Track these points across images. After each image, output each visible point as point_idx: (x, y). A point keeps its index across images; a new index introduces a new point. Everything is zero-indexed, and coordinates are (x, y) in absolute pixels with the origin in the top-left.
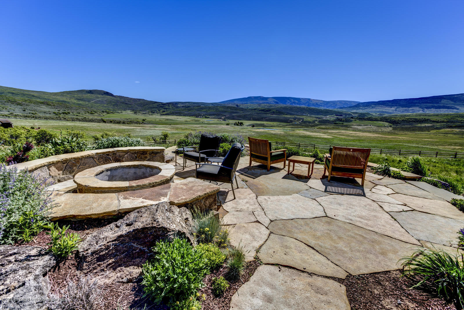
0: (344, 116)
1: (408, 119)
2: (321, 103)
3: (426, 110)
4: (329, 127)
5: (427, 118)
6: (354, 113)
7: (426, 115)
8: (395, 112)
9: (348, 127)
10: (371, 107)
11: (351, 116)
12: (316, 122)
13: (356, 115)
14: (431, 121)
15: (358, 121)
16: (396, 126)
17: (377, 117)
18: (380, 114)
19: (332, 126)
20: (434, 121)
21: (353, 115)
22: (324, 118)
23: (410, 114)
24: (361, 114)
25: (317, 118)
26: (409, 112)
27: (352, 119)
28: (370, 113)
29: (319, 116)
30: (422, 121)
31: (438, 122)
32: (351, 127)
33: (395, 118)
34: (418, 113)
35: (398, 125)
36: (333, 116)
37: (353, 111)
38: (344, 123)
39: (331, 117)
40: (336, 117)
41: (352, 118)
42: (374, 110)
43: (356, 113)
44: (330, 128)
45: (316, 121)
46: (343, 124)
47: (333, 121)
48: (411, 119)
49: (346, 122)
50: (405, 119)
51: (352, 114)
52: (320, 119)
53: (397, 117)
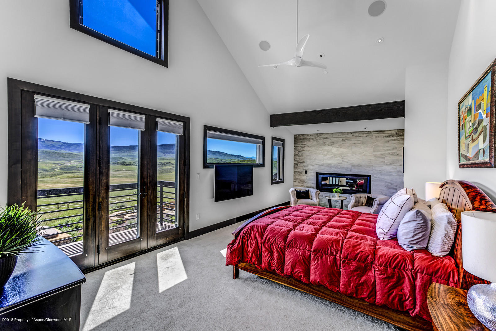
2: (60, 145)
3: (166, 155)
4: (79, 175)
7: (167, 159)
10: (123, 152)
12: (56, 170)
14: (171, 164)
17: (130, 162)
18: (132, 158)
22: (68, 164)
25: (57, 164)
28: (123, 157)
29: (60, 162)
30: (166, 164)
36: (79, 161)
39: (78, 163)
42: (126, 154)
45: (56, 168)
52: (61, 166)
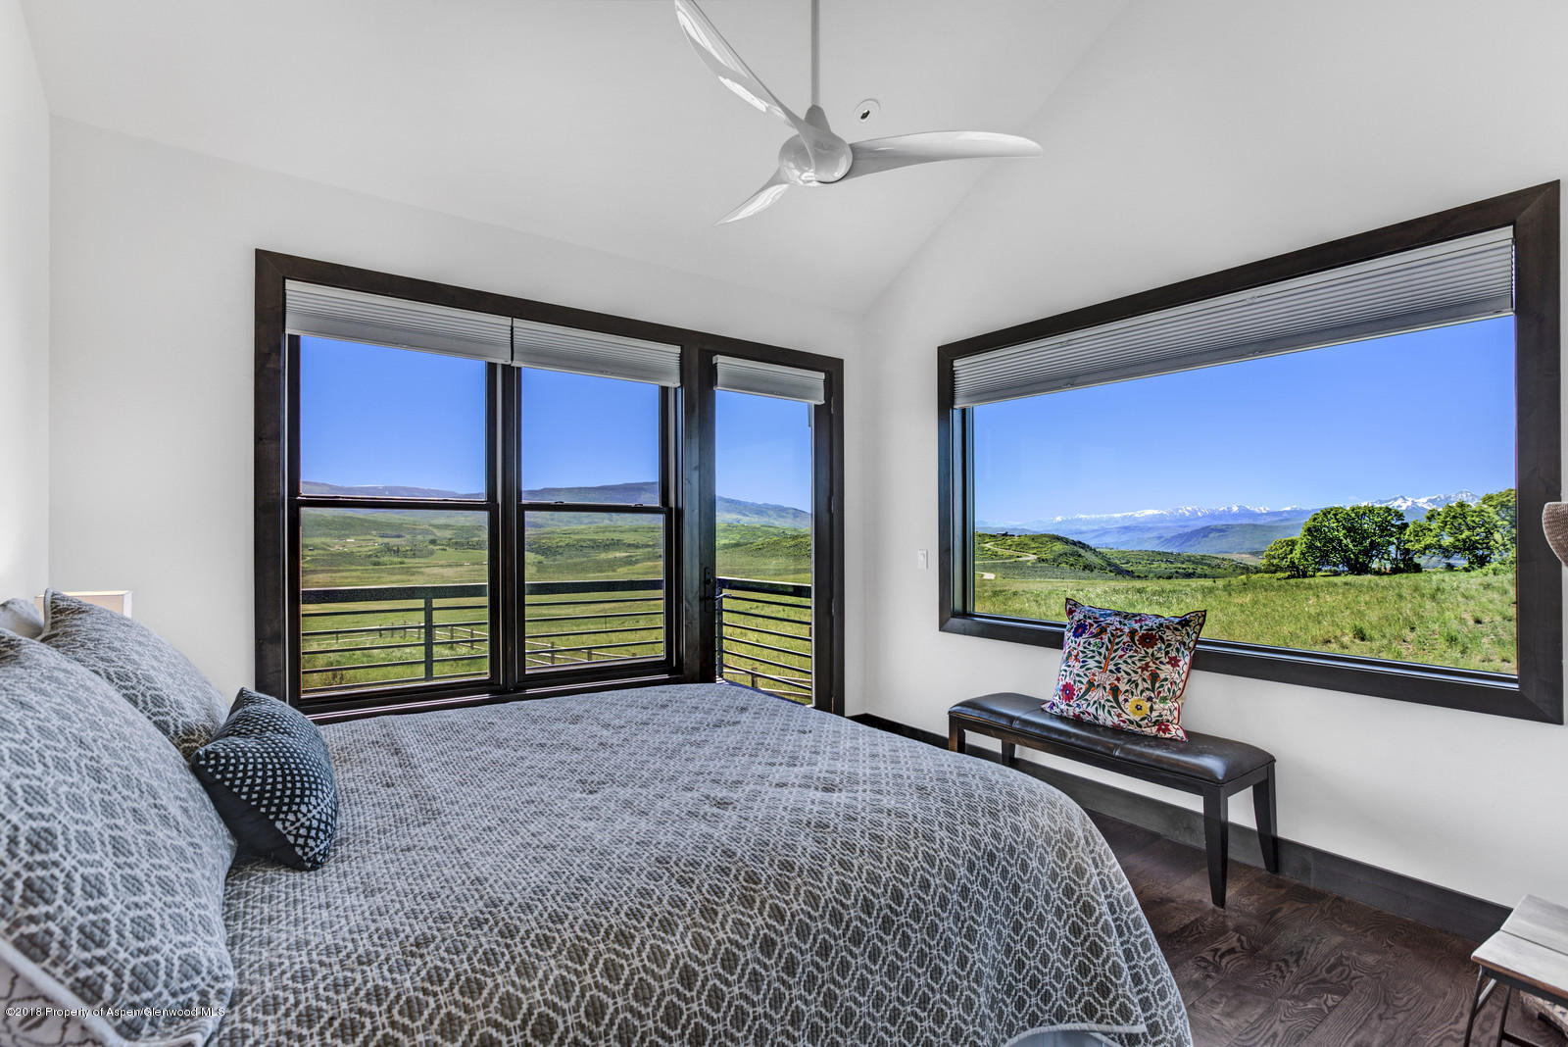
0: (408, 537)
1: (578, 541)
5: (616, 536)
6: (438, 527)
8: (550, 522)
9: (413, 574)
11: (431, 537)
13: (448, 534)
15: (450, 550)
16: (555, 560)
19: (354, 574)
20: (630, 545)
21: (439, 533)
23: (583, 527)
24: (462, 528)
26: (581, 523)
27: (431, 547)
31: (637, 546)
32: (422, 573)
33: (549, 538)
34: (601, 525)
35: (558, 557)
37: (435, 522)
38: (406, 560)
40: (380, 540)
41: (433, 542)
43: (446, 527)
44: (349, 580)
46: (401, 563)
47: (370, 556)
48: (584, 540)
49: (414, 556)
50: (571, 542)
51: (435, 530)
53: (556, 535)
